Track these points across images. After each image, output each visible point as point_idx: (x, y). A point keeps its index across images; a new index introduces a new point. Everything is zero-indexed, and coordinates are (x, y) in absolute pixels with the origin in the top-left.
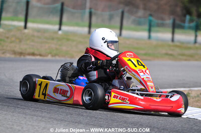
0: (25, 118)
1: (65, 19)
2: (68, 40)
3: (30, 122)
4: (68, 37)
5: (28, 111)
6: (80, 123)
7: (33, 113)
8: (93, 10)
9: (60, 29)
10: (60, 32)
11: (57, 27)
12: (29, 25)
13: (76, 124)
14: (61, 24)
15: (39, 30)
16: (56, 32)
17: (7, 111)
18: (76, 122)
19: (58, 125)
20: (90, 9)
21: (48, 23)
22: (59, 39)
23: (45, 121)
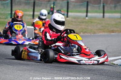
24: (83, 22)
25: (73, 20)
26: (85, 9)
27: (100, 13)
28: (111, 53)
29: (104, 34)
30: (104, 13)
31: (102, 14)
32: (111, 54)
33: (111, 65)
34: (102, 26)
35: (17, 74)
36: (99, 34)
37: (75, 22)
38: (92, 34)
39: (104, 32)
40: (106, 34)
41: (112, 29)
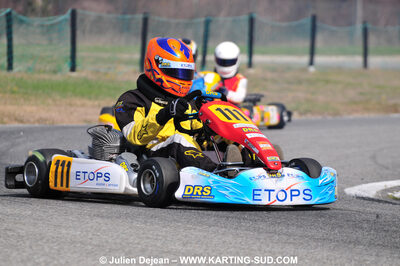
0: (259, 239)
1: (319, 44)
2: (327, 82)
3: (268, 246)
4: (327, 77)
5: (262, 225)
6: (357, 242)
7: (272, 229)
8: (369, 26)
9: (311, 63)
10: (312, 69)
11: (306, 59)
12: (257, 58)
13: (351, 246)
14: (312, 53)
15: (274, 68)
16: (304, 70)
17: (225, 227)
18: (350, 242)
19: (319, 248)
20: (364, 22)
21: (289, 53)
22: (310, 82)
23: (294, 244)
24: (300, 82)
25: (269, 75)
26: (307, 44)
27: (354, 53)
28: (387, 168)
29: (366, 115)
30: (365, 55)
31: (359, 59)
32: (387, 172)
33: (386, 202)
34: (361, 94)
35: (92, 227)
36: (351, 117)
37: (274, 81)
38: (330, 118)
39: (367, 110)
40: (372, 115)
41: (392, 102)
